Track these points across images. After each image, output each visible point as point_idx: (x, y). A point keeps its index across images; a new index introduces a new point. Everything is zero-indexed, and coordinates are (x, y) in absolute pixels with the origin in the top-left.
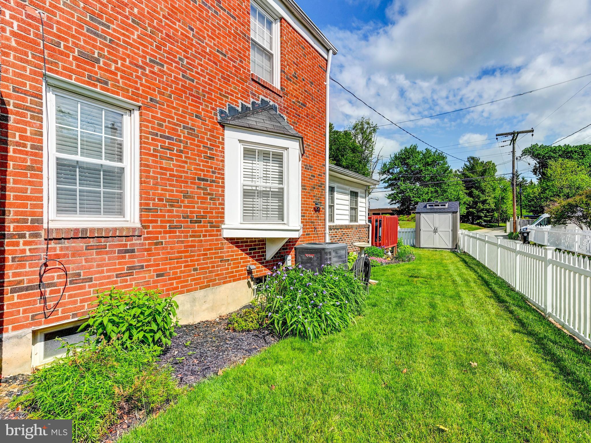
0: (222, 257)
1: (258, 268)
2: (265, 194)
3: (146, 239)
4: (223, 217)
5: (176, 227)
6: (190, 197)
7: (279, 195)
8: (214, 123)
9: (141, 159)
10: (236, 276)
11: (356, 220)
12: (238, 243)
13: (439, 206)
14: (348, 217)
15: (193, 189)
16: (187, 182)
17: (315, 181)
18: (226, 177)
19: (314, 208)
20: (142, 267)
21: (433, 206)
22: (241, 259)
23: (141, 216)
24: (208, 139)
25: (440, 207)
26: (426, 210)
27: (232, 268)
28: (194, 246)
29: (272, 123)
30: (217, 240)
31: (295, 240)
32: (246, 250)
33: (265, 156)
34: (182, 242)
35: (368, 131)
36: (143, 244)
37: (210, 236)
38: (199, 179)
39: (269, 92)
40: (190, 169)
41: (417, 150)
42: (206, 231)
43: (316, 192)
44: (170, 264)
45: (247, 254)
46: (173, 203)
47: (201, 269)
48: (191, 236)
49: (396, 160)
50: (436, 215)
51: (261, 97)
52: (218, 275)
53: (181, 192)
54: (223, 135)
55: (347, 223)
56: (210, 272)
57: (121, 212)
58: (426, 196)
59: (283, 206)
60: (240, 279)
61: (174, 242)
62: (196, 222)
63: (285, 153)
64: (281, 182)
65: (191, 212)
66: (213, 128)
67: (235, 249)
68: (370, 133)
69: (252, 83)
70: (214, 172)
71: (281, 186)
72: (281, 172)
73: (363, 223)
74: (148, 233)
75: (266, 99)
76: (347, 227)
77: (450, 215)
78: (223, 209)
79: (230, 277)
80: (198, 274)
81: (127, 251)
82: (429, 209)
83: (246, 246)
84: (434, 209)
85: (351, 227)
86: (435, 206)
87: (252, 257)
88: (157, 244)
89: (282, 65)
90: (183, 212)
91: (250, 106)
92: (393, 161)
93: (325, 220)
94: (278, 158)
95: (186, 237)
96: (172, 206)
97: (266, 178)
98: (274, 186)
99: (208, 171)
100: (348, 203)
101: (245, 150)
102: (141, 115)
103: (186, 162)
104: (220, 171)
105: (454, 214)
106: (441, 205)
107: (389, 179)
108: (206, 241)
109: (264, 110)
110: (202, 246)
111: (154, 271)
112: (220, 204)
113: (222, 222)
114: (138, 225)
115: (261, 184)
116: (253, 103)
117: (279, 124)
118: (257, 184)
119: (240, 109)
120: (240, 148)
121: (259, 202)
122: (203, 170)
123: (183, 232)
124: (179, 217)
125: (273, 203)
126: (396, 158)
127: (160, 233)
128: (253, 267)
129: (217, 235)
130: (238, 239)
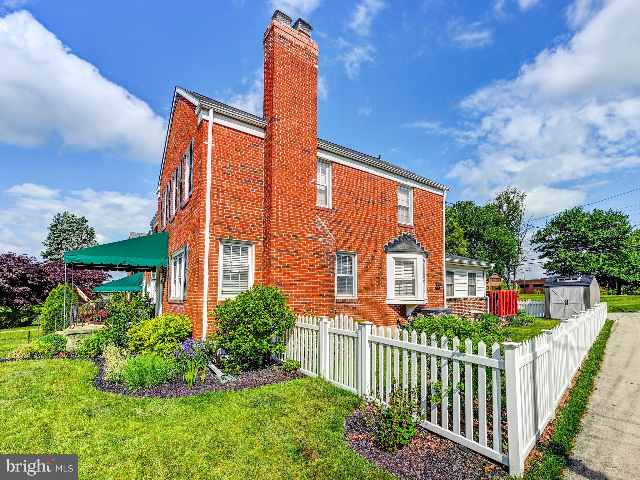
0: (386, 313)
1: (402, 320)
2: (405, 282)
3: (360, 303)
4: (386, 294)
5: (369, 299)
6: (373, 286)
7: (413, 282)
8: (382, 252)
9: (358, 273)
10: (392, 323)
11: (474, 294)
12: (393, 306)
13: (570, 279)
14: (467, 292)
15: (374, 283)
16: (372, 280)
17: (436, 271)
18: (387, 276)
19: (436, 288)
20: (358, 314)
21: (563, 280)
22: (394, 314)
23: (358, 294)
24: (380, 260)
25: (571, 281)
26: (556, 284)
27: (390, 319)
28: (375, 307)
29: (409, 246)
30: (384, 305)
31: (423, 306)
32: (397, 310)
33: (405, 263)
34: (371, 305)
35: (515, 199)
36: (358, 305)
37: (381, 303)
38: (377, 278)
39: (407, 229)
40: (373, 274)
41: (583, 212)
42: (380, 301)
43: (436, 278)
44: (367, 314)
45: (397, 312)
46: (368, 289)
47: (378, 317)
48: (374, 303)
49: (553, 226)
50: (566, 289)
51: (403, 233)
52: (384, 321)
53: (370, 284)
54: (386, 256)
55: (466, 296)
56: (381, 319)
57: (351, 293)
58: (596, 264)
59: (414, 288)
60: (394, 324)
61: (368, 305)
62: (376, 297)
63: (415, 261)
64: (413, 276)
65: (374, 292)
66: (382, 254)
67: (392, 309)
68: (517, 202)
69: (399, 227)
70: (382, 274)
71: (413, 278)
72: (413, 271)
73: (482, 296)
74: (360, 301)
75: (405, 233)
76: (465, 299)
77: (582, 289)
78: (386, 290)
79: (389, 323)
80: (377, 320)
81: (354, 308)
82: (559, 283)
83: (397, 308)
84: (565, 283)
85: (469, 300)
86: (566, 280)
87: (400, 314)
88: (363, 305)
89: (414, 212)
90: (371, 292)
91: (398, 239)
92: (549, 226)
93: (443, 294)
94: (412, 263)
95: (372, 303)
96: (367, 290)
97: (406, 274)
98: (410, 278)
99: (380, 274)
100: (467, 282)
101: (395, 261)
102: (358, 256)
103: (372, 271)
104: (385, 273)
105: (586, 288)
106: (573, 279)
107: (545, 247)
108: (379, 305)
109: (405, 239)
110: (378, 307)
111: (362, 316)
112: (385, 288)
113: (386, 297)
114: (357, 298)
115: (403, 277)
116: (399, 237)
117: (412, 247)
118: (401, 278)
119: (393, 242)
120: (393, 261)
121: (402, 286)
122: (378, 274)
123: (371, 301)
124: (370, 294)
125: (409, 287)
126: (553, 223)
127: (364, 301)
128: (400, 319)
129: (384, 303)
130: (393, 304)
